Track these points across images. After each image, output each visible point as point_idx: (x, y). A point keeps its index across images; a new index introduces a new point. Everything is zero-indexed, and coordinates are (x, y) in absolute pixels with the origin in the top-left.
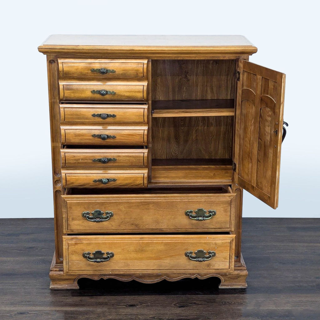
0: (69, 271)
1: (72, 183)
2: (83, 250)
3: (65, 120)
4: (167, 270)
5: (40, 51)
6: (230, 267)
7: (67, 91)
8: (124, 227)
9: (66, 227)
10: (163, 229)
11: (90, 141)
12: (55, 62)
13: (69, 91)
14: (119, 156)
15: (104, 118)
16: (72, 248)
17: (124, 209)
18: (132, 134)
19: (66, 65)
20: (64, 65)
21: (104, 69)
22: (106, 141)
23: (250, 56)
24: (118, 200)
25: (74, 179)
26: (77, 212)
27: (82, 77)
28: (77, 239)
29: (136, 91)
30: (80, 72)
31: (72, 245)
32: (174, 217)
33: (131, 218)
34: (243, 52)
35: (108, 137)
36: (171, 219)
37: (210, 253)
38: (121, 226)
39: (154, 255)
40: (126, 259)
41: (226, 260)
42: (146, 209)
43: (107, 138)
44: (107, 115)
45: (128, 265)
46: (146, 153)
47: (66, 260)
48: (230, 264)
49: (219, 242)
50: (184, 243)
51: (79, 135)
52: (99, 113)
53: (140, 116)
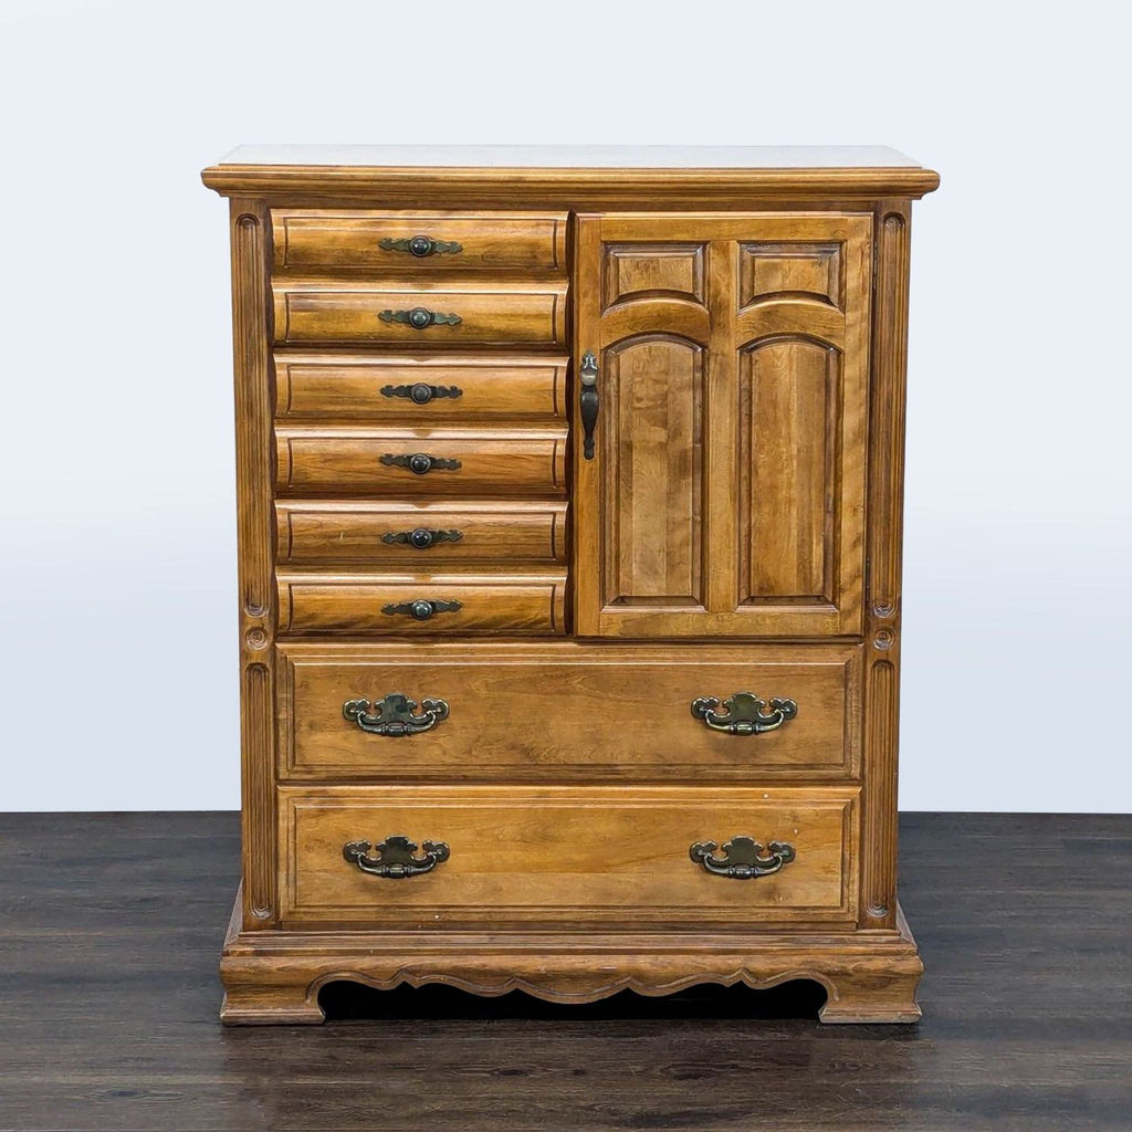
0: (298, 910)
1: (312, 617)
2: (346, 836)
3: (292, 408)
4: (629, 907)
5: (208, 185)
6: (845, 900)
7: (299, 314)
8: (483, 758)
9: (290, 756)
10: (617, 765)
11: (373, 478)
12: (256, 222)
13: (303, 314)
14: (471, 525)
15: (421, 400)
16: (308, 828)
17: (483, 692)
18: (514, 452)
19: (296, 228)
20: (289, 228)
21: (426, 240)
22: (426, 476)
23: (915, 203)
24: (465, 660)
25: (318, 603)
26: (328, 702)
27: (347, 267)
28: (325, 794)
29: (530, 315)
30: (343, 250)
31: (309, 815)
32: (652, 722)
33: (509, 724)
34: (891, 187)
35: (436, 463)
36: (644, 730)
37: (773, 849)
38: (474, 753)
39: (584, 856)
40: (491, 869)
41: (829, 875)
42: (562, 693)
43: (432, 467)
44: (433, 388)
45: (497, 890)
46: (561, 513)
47: (288, 871)
48: (845, 888)
49: (805, 810)
50: (686, 813)
51: (336, 458)
52: (405, 384)
53: (541, 394)
